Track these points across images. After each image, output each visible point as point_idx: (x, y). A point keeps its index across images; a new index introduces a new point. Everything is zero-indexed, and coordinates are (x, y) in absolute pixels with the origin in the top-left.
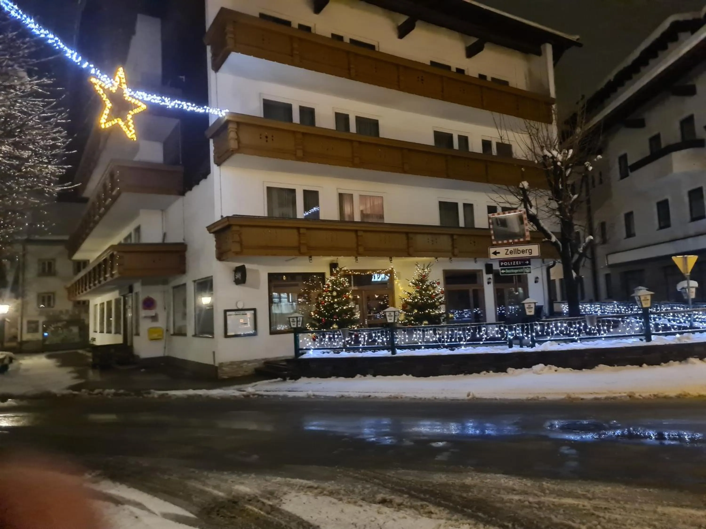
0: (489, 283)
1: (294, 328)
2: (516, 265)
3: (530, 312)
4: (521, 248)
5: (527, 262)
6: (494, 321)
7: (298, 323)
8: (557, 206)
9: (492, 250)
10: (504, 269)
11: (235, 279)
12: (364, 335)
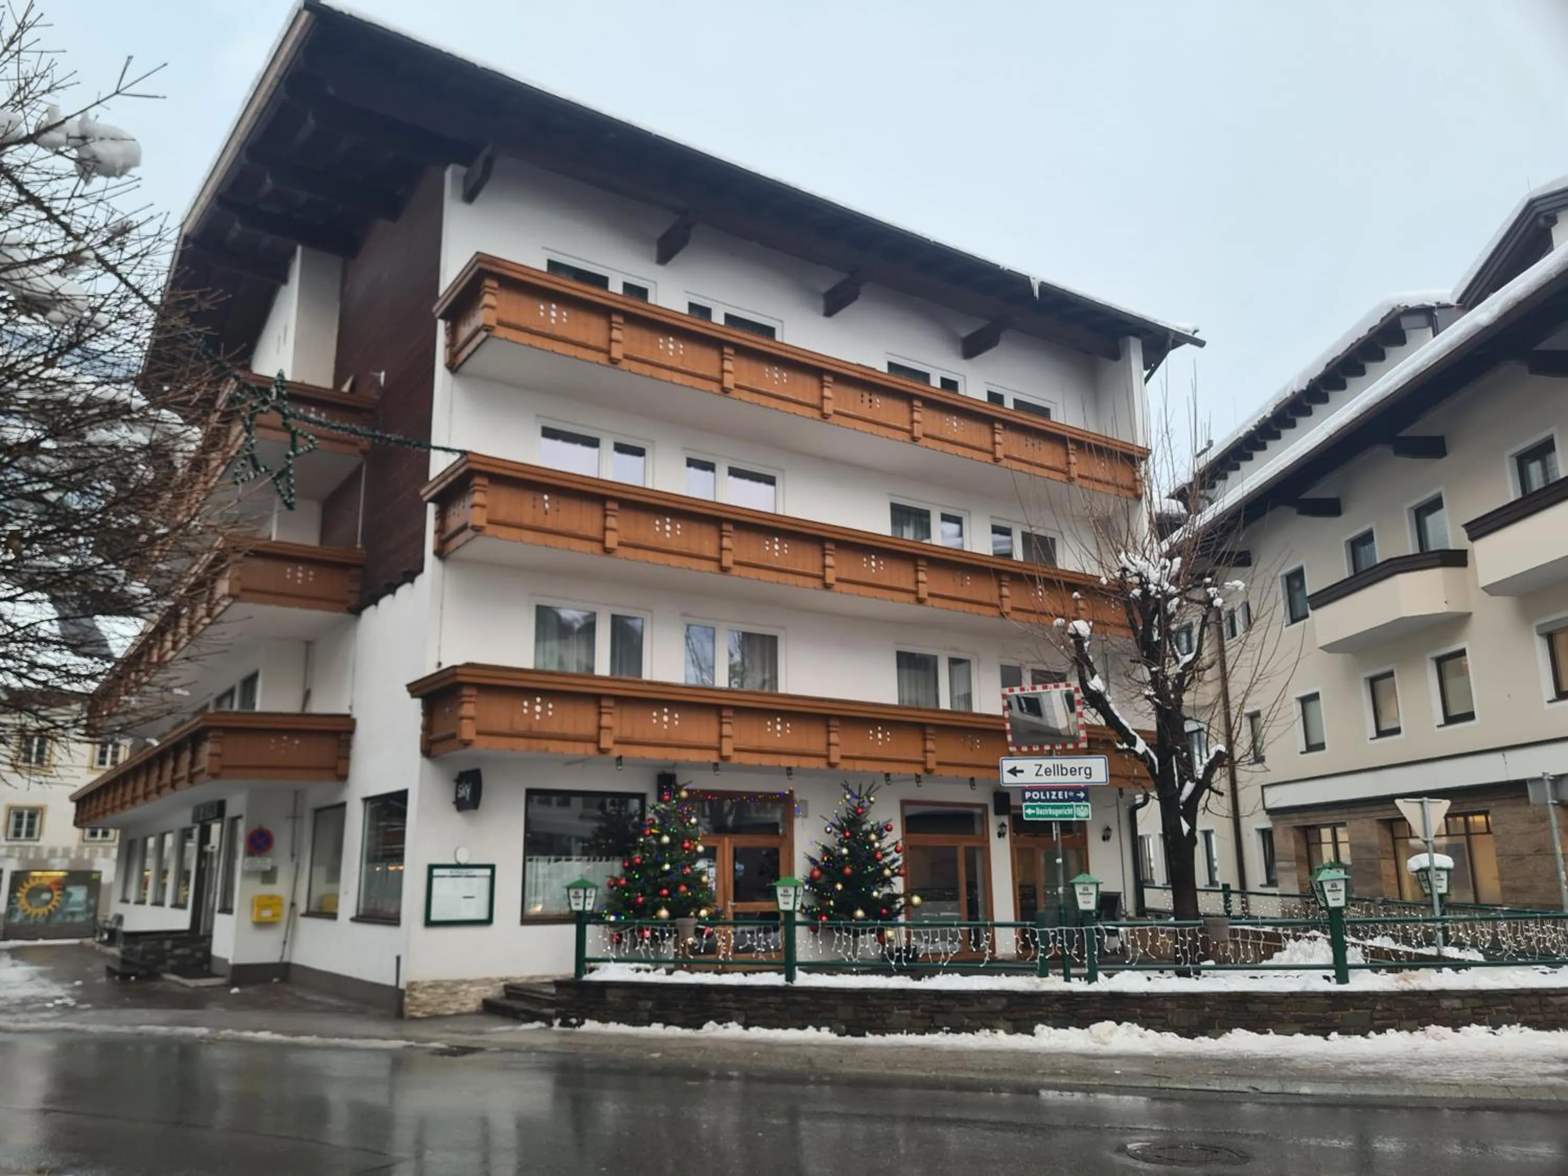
0: (1001, 835)
1: (578, 913)
2: (1058, 800)
3: (1087, 902)
4: (1068, 763)
5: (1082, 795)
6: (1011, 919)
7: (588, 901)
8: (1148, 678)
9: (1007, 764)
10: (1033, 808)
11: (457, 798)
12: (728, 936)
